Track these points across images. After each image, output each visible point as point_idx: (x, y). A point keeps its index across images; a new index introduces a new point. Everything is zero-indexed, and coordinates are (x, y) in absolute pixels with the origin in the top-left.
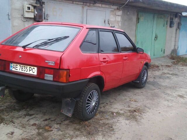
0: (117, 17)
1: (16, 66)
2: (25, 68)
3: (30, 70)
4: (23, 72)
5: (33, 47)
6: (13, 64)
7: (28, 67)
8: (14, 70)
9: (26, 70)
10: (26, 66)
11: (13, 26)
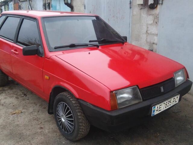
11: (133, 15)
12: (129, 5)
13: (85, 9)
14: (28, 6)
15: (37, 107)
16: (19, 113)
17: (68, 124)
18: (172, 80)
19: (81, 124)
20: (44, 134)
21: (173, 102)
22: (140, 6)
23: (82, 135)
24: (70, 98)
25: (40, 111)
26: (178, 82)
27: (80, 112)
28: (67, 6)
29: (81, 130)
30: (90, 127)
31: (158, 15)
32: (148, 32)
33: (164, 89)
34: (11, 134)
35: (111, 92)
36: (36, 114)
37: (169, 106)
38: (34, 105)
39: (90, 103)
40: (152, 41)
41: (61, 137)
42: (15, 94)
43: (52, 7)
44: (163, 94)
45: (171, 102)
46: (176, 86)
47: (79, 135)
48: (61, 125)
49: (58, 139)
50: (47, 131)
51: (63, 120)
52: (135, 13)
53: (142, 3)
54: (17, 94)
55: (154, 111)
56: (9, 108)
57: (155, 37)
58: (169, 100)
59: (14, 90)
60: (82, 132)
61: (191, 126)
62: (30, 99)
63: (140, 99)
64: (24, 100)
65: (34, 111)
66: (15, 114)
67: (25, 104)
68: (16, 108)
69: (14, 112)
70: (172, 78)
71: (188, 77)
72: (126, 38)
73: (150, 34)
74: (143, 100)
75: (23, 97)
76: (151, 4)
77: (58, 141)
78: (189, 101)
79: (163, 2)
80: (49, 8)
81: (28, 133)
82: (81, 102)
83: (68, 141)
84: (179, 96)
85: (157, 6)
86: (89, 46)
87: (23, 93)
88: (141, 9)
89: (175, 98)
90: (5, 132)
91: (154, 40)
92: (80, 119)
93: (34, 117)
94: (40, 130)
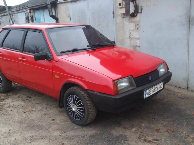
11: (117, 23)
12: (112, 15)
13: (70, 20)
14: (8, 20)
15: (44, 106)
16: (29, 111)
17: (78, 112)
18: (156, 71)
19: (90, 110)
20: (58, 124)
21: (159, 87)
22: (122, 15)
23: (91, 119)
24: (79, 90)
25: (48, 108)
26: (161, 73)
27: (88, 100)
28: (52, 18)
29: (90, 115)
30: (96, 112)
31: (139, 22)
32: (131, 36)
33: (151, 78)
34: (29, 126)
35: (114, 81)
36: (45, 111)
37: (157, 91)
38: (41, 105)
39: (97, 92)
40: (135, 44)
41: (73, 124)
42: (20, 98)
43: (35, 20)
44: (151, 81)
45: (157, 88)
46: (160, 76)
47: (89, 119)
48: (72, 114)
49: (70, 126)
50: (59, 121)
51: (74, 109)
52: (118, 21)
53: (124, 12)
54: (22, 98)
55: (146, 95)
56: (19, 109)
57: (138, 41)
58: (156, 86)
59: (18, 95)
60: (91, 116)
61: (174, 107)
62: (35, 100)
63: (135, 86)
64: (30, 101)
65: (43, 108)
66: (27, 112)
67: (32, 104)
68: (25, 108)
69: (26, 111)
70: (156, 70)
71: (168, 69)
72: (114, 42)
73: (133, 39)
74: (137, 87)
75: (28, 99)
76: (132, 13)
77: (70, 127)
78: (171, 91)
79: (142, 11)
80: (33, 21)
81: (44, 124)
82: (90, 92)
83: (79, 126)
84: (163, 83)
85: (137, 15)
86: (88, 49)
87: (27, 96)
88: (123, 17)
89: (160, 85)
90: (24, 126)
91: (137, 43)
92: (89, 106)
93: (44, 113)
94: (53, 121)
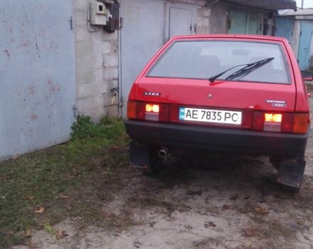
0: (205, 19)
1: (195, 113)
2: (216, 115)
3: (226, 118)
4: (211, 121)
5: (226, 79)
6: (186, 109)
7: (223, 112)
8: (188, 119)
9: (219, 118)
10: (217, 111)
11: (76, 42)
31: (116, 40)
32: (105, 65)
52: (79, 38)
57: (116, 71)
73: (108, 68)
91: (114, 74)
